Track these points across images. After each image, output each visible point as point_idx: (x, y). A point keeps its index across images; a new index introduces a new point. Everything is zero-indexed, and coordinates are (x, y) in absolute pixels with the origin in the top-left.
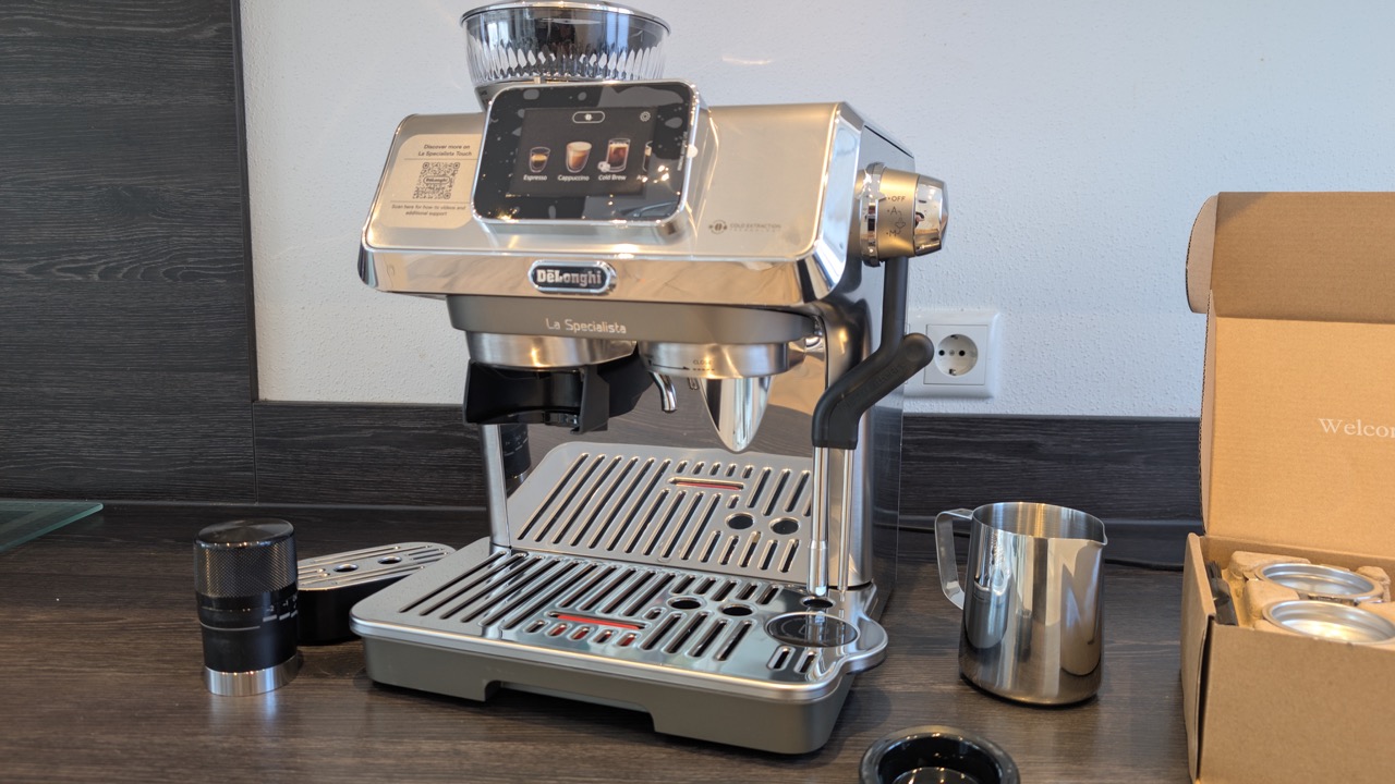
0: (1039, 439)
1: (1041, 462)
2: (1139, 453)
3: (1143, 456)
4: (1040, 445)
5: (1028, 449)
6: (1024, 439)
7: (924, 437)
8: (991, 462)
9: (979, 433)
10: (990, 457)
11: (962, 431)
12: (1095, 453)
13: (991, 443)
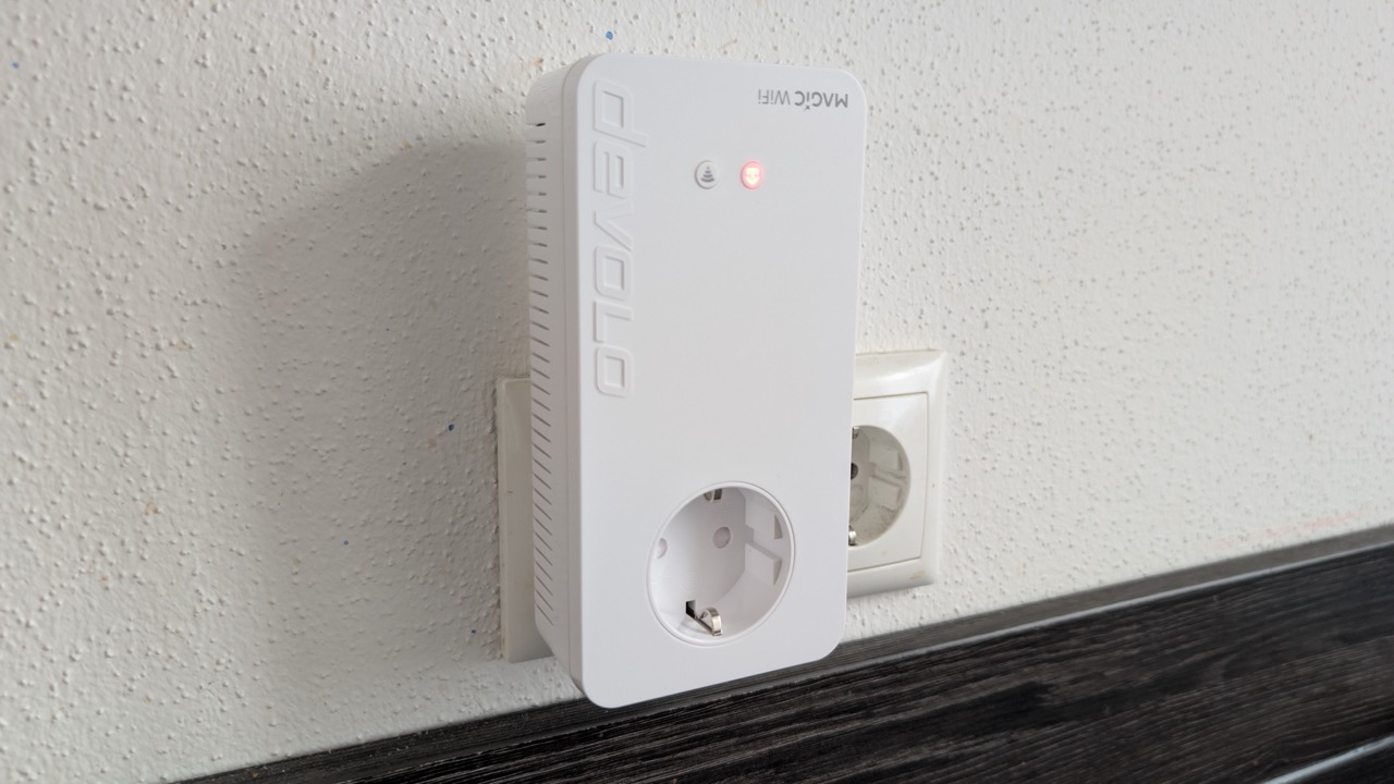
0: (1044, 678)
1: (1048, 730)
2: (1218, 657)
3: (1224, 662)
4: (1044, 689)
5: (1022, 707)
6: (1013, 682)
7: (790, 741)
8: (943, 762)
9: (918, 695)
10: (944, 750)
11: (883, 700)
12: (1146, 678)
13: (943, 713)
